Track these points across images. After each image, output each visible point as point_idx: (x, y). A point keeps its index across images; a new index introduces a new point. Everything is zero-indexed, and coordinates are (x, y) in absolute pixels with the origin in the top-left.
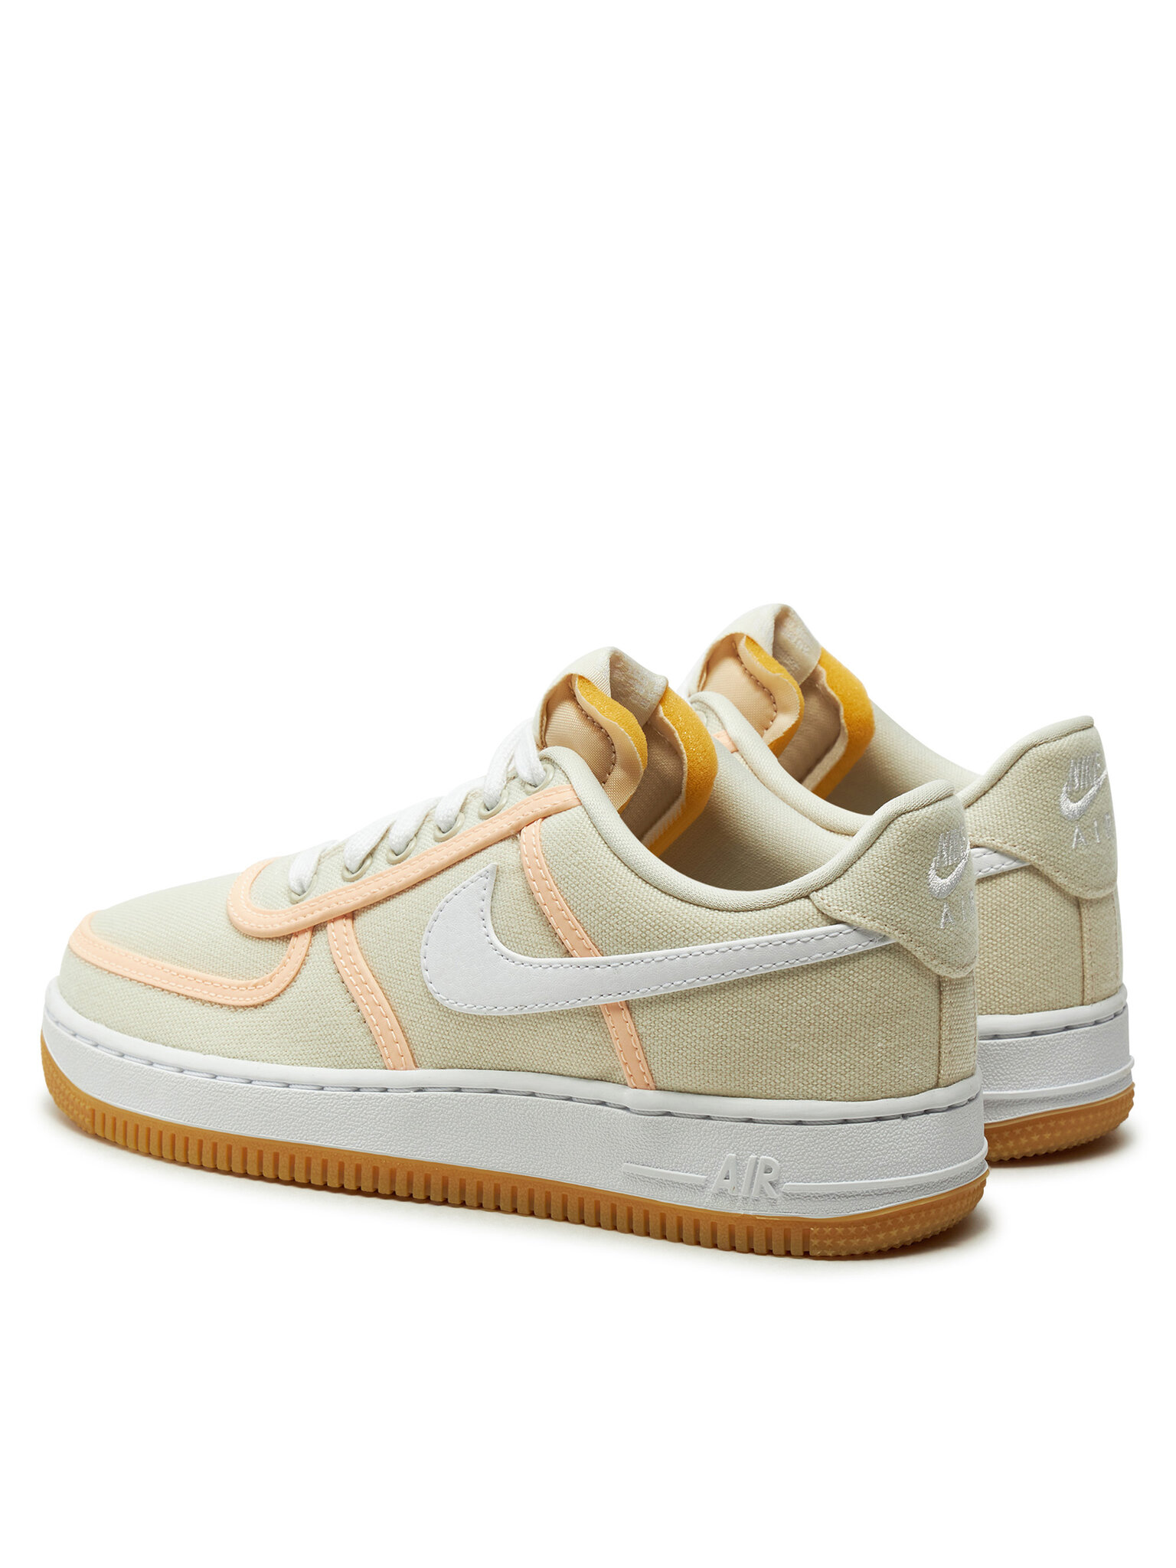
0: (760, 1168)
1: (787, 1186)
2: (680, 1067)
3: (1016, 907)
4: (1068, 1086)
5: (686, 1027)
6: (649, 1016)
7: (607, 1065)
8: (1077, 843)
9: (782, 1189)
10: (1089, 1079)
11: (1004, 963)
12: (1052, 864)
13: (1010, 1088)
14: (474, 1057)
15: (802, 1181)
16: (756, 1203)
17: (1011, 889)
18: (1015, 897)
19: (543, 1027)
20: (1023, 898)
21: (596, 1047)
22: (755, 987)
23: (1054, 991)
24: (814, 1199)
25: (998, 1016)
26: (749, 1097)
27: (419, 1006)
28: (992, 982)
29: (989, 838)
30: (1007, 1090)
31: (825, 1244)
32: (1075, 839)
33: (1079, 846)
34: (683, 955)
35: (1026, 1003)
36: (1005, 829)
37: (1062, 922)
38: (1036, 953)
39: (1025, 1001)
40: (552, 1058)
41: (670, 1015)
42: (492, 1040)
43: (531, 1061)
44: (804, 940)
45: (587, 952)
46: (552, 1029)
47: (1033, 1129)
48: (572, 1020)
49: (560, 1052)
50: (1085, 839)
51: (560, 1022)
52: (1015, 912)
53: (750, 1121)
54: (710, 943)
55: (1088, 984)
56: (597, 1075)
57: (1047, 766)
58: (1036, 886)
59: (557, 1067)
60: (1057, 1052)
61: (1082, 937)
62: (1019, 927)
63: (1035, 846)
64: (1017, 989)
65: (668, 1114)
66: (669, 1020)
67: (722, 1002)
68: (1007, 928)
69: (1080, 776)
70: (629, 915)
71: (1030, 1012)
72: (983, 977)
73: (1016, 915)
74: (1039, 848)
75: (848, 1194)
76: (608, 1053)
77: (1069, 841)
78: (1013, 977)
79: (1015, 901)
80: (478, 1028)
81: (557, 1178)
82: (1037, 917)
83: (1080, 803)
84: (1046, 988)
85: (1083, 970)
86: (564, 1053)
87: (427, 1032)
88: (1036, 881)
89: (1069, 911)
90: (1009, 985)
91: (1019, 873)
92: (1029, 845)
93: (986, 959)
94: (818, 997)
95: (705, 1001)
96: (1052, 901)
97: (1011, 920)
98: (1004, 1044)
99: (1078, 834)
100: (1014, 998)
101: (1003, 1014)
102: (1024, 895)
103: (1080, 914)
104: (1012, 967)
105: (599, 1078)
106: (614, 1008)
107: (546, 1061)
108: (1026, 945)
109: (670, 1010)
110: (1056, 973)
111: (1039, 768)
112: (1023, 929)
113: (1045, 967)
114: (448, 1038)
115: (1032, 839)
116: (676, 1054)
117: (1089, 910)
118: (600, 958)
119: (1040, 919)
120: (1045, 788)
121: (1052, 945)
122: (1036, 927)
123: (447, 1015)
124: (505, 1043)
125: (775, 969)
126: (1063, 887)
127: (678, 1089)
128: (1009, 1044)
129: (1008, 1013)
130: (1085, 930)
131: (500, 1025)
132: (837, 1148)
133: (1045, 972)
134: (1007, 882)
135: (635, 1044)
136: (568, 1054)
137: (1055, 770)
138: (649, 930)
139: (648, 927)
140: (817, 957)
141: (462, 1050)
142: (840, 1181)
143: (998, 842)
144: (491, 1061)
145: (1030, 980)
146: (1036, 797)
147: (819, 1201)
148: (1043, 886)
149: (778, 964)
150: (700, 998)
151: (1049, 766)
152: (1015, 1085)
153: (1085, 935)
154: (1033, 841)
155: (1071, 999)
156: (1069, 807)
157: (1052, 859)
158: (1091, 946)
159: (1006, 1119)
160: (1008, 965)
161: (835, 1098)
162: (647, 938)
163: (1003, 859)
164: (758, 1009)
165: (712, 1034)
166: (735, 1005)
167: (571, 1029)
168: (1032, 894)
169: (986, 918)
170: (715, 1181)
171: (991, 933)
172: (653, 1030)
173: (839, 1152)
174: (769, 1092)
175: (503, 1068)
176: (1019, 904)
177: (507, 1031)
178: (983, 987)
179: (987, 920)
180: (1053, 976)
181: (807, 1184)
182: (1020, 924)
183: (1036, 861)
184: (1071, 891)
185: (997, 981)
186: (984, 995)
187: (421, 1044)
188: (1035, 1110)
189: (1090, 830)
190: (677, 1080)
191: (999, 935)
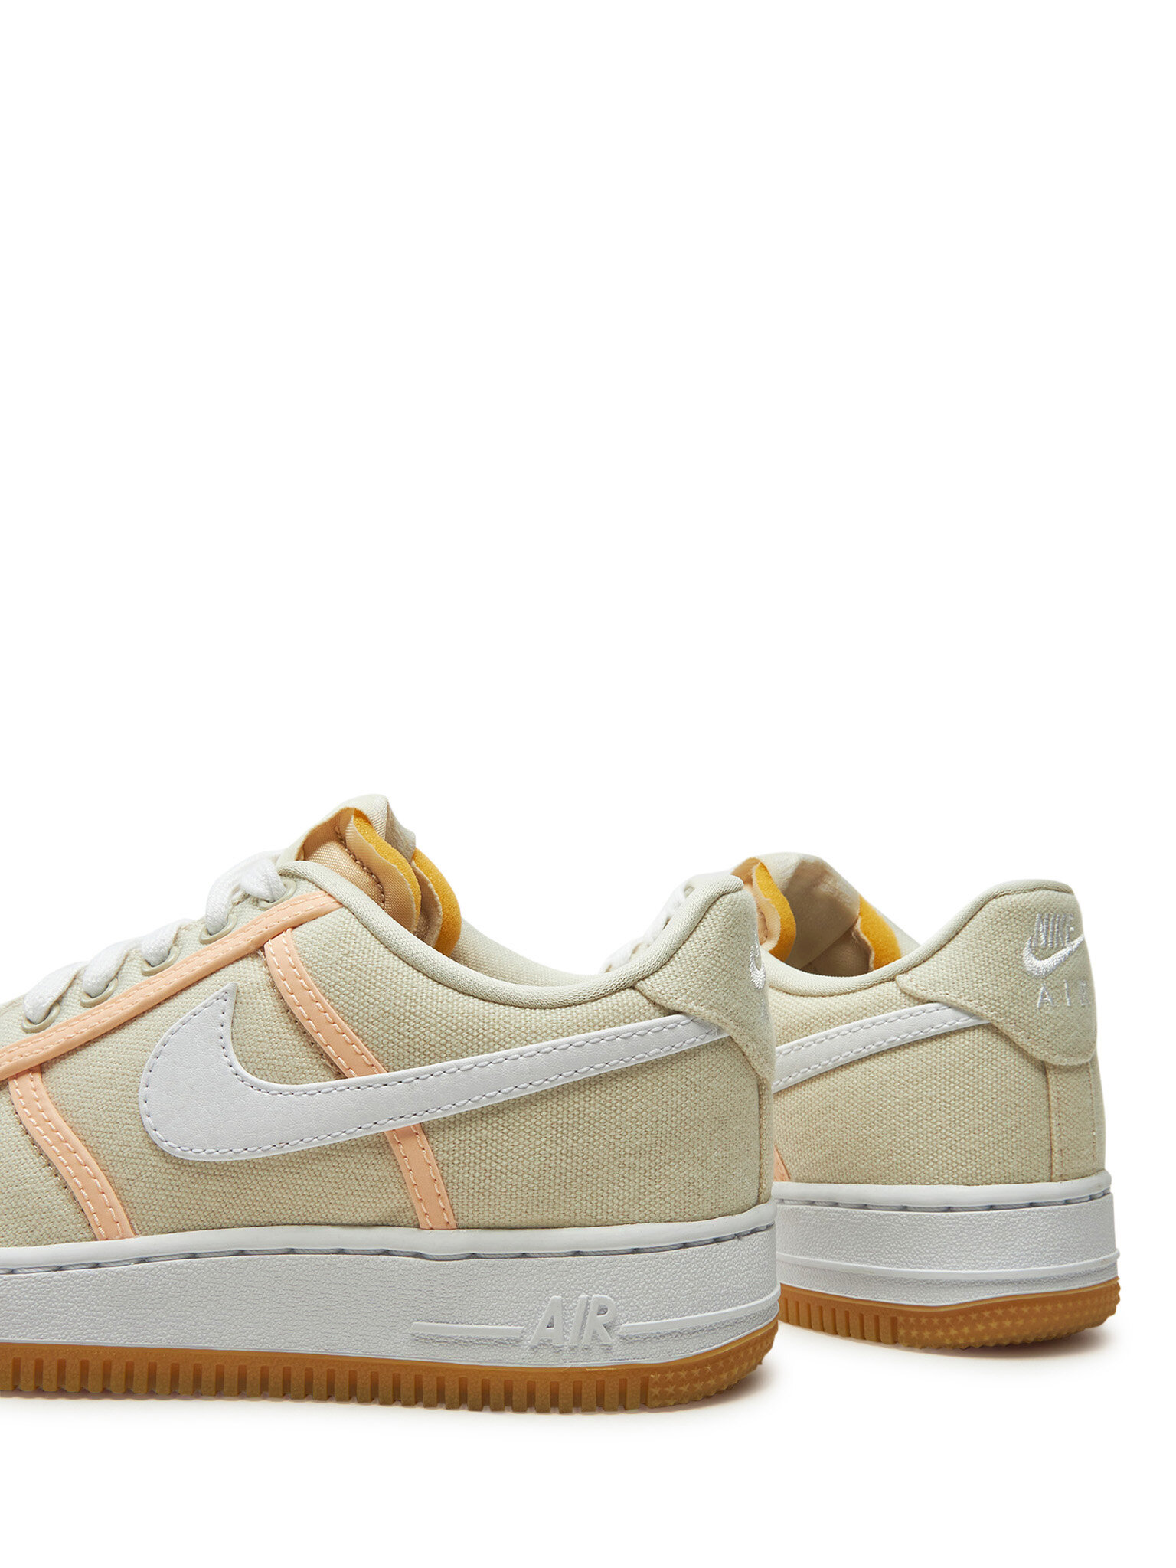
0: (593, 1309)
1: (624, 1327)
2: (492, 1197)
3: (971, 1067)
4: (1031, 1268)
5: (500, 1147)
6: (452, 1139)
7: (392, 1206)
8: (1042, 1003)
9: (618, 1333)
10: (1059, 1263)
11: (958, 1128)
12: (1013, 1022)
13: (964, 1267)
14: (212, 1214)
15: (642, 1320)
16: (586, 1352)
17: (967, 1048)
18: (971, 1056)
19: (308, 1167)
20: (979, 1058)
21: (380, 1185)
22: (583, 1092)
23: (1015, 1163)
24: (655, 1340)
25: (952, 1186)
26: (575, 1226)
27: (138, 1161)
28: (944, 1148)
29: (943, 992)
30: (961, 1269)
31: (667, 1392)
32: (1040, 998)
33: (1045, 1006)
34: (497, 1060)
35: (983, 1174)
36: (960, 983)
37: (1025, 1087)
38: (995, 1119)
39: (982, 1171)
40: (318, 1205)
41: (479, 1135)
42: (238, 1191)
43: (289, 1212)
44: (640, 1032)
45: (370, 1068)
46: (320, 1168)
47: (990, 1315)
48: (348, 1155)
49: (329, 1196)
50: (1052, 999)
51: (332, 1158)
52: (971, 1073)
53: (577, 1254)
54: (526, 1045)
55: (1056, 1158)
56: (377, 1219)
57: (1007, 917)
58: (994, 1045)
59: (324, 1215)
60: (1018, 1230)
61: (1049, 1107)
62: (975, 1089)
63: (992, 1002)
64: (973, 1157)
65: (474, 1256)
66: (479, 1141)
67: (544, 1113)
68: (962, 1090)
69: (1047, 933)
70: (424, 1020)
71: (987, 1184)
72: (934, 1142)
73: (972, 1075)
74: (998, 1004)
75: (691, 1330)
76: (395, 1190)
77: (1032, 999)
78: (968, 1143)
79: (971, 1061)
80: (220, 1178)
81: (321, 1351)
82: (995, 1079)
83: (1046, 962)
84: (1005, 1158)
85: (1051, 1142)
86: (335, 1197)
87: (150, 1191)
88: (995, 1040)
89: (1035, 1077)
90: (963, 1152)
91: (976, 1031)
92: (987, 1000)
93: (939, 1123)
94: (655, 1100)
95: (522, 1114)
96: (1014, 1063)
97: (967, 1081)
98: (956, 1217)
99: (1043, 993)
100: (969, 1167)
101: (957, 1184)
102: (981, 1055)
103: (1047, 1081)
104: (967, 1132)
105: (385, 1223)
106: (406, 1134)
107: (310, 1209)
108: (982, 1109)
109: (479, 1128)
110: (1018, 1142)
111: (999, 919)
112: (979, 1091)
113: (1005, 1135)
114: (178, 1194)
115: (990, 994)
116: (488, 1181)
117: (1056, 1077)
118: (386, 1075)
119: (999, 1082)
120: (1005, 940)
121: (1013, 1111)
122: (995, 1091)
123: (177, 1167)
124: (255, 1193)
125: (607, 1069)
126: (1026, 1049)
127: (487, 1224)
128: (963, 1217)
129: (963, 1184)
130: (1052, 1098)
131: (249, 1172)
132: (680, 1277)
133: (1005, 1141)
134: (962, 1040)
135: (434, 1174)
136: (341, 1197)
137: (1017, 922)
138: (450, 1035)
139: (449, 1031)
140: (655, 1053)
141: (197, 1207)
142: (683, 1316)
143: (952, 996)
144: (236, 1217)
145: (987, 1148)
146: (995, 950)
147: (661, 1342)
148: (1003, 1046)
149: (611, 1063)
150: (517, 1111)
151: (1010, 918)
152: (969, 1263)
153: (1052, 1104)
154: (991, 996)
155: (1036, 1173)
156: (1036, 965)
157: (1012, 1016)
158: (1060, 1117)
159: (960, 1302)
160: (963, 1130)
161: (675, 1219)
162: (448, 1045)
163: (959, 1015)
164: (587, 1119)
165: (532, 1152)
166: (559, 1116)
167: (346, 1165)
168: (990, 1054)
169: (938, 1078)
170: (535, 1331)
171: (944, 1095)
172: (457, 1155)
173: (681, 1282)
174: (599, 1217)
175: (251, 1224)
176: (976, 1064)
177: (258, 1178)
178: (935, 1154)
179: (940, 1081)
180: (1014, 1145)
181: (648, 1323)
182: (976, 1086)
183: (994, 1018)
184: (1034, 1053)
185: (950, 1148)
186: (936, 1163)
187: (142, 1206)
188: (993, 1293)
189: (1058, 991)
190: (487, 1213)
191: (953, 1097)
